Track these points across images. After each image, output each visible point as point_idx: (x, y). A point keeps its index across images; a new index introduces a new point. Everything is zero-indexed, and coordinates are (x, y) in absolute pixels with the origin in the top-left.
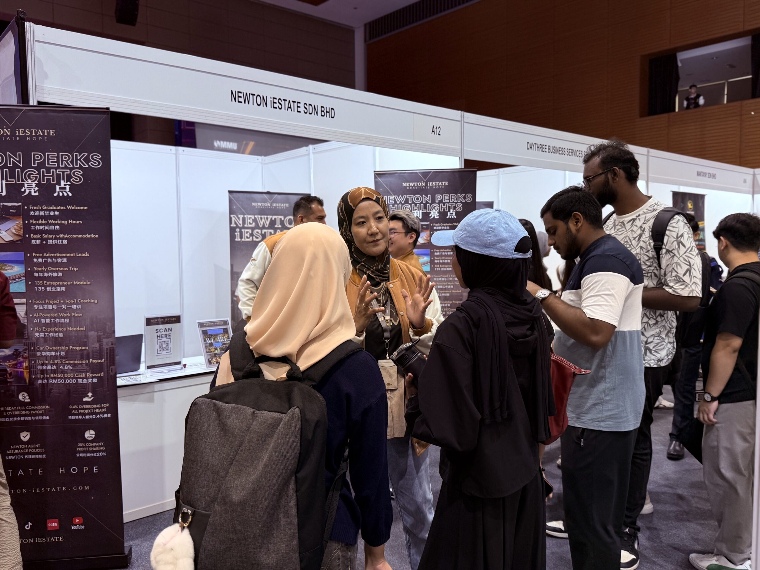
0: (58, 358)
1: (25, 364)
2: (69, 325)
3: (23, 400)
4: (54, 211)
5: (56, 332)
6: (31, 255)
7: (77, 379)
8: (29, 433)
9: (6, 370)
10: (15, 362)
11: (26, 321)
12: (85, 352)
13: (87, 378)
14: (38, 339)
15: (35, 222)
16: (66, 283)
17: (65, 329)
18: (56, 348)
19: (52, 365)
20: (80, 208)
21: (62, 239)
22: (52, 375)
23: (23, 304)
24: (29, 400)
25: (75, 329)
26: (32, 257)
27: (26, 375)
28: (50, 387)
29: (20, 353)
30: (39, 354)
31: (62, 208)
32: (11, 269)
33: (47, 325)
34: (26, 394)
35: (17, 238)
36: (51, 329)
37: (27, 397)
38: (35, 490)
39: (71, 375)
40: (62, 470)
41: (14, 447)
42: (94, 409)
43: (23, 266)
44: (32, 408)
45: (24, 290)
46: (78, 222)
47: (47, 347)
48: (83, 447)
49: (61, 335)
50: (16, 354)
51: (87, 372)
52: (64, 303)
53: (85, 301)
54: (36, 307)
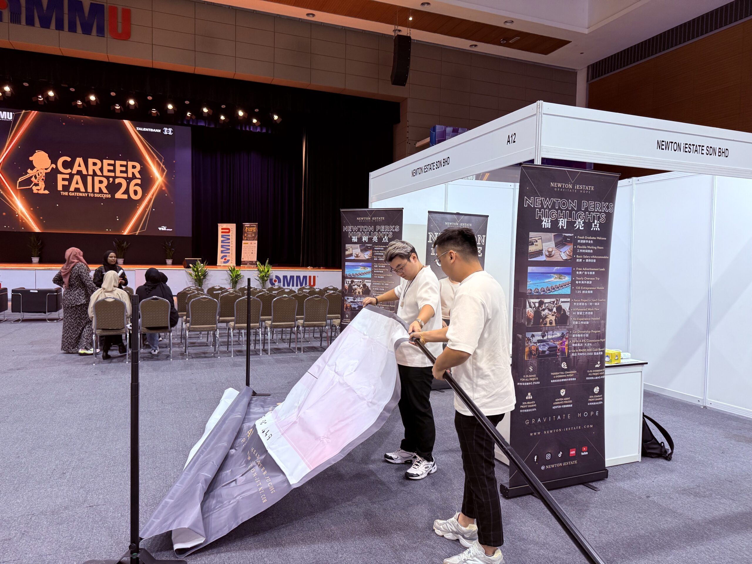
0: (585, 338)
1: (566, 343)
2: (592, 316)
3: (563, 367)
4: (590, 240)
5: (585, 321)
6: (576, 269)
7: (593, 352)
8: (565, 390)
9: (556, 347)
10: (561, 341)
11: (569, 314)
12: (599, 334)
13: (598, 351)
14: (574, 325)
15: (580, 247)
16: (593, 288)
17: (590, 319)
18: (584, 332)
19: (580, 343)
20: (603, 239)
21: (593, 259)
22: (580, 350)
23: (568, 302)
24: (566, 368)
25: (595, 319)
26: (576, 271)
27: (566, 351)
28: (578, 358)
29: (564, 335)
30: (574, 336)
31: (594, 238)
32: (564, 278)
33: (580, 316)
34: (565, 363)
35: (569, 258)
36: (582, 319)
37: (566, 366)
38: (565, 429)
39: (590, 350)
40: (580, 415)
41: (557, 400)
42: (600, 372)
43: (571, 276)
44: (568, 372)
45: (569, 293)
46: (601, 248)
47: (579, 331)
48: (592, 398)
49: (587, 323)
50: (563, 336)
51: (599, 347)
52: (591, 302)
53: (601, 300)
54: (575, 304)
